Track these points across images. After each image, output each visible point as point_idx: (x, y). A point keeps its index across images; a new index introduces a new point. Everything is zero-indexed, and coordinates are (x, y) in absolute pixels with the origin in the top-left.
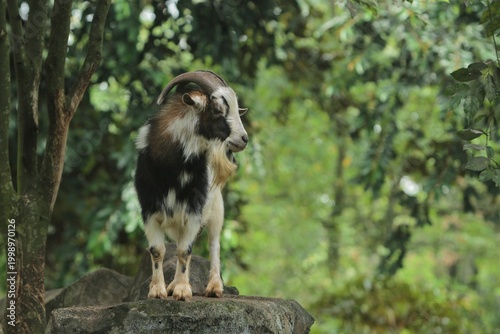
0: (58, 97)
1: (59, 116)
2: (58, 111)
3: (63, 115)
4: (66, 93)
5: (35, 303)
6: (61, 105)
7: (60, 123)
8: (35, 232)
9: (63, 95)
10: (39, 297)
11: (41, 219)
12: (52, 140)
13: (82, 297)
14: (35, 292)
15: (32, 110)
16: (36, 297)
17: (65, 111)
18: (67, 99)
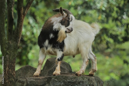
0: (21, 10)
1: (21, 16)
2: (21, 14)
3: (23, 16)
4: (24, 9)
5: (12, 76)
6: (22, 12)
7: (22, 18)
8: (13, 53)
9: (23, 9)
10: (14, 74)
11: (15, 49)
12: (19, 24)
13: (21, 74)
14: (13, 72)
15: (12, 14)
16: (13, 74)
17: (23, 14)
18: (24, 11)
